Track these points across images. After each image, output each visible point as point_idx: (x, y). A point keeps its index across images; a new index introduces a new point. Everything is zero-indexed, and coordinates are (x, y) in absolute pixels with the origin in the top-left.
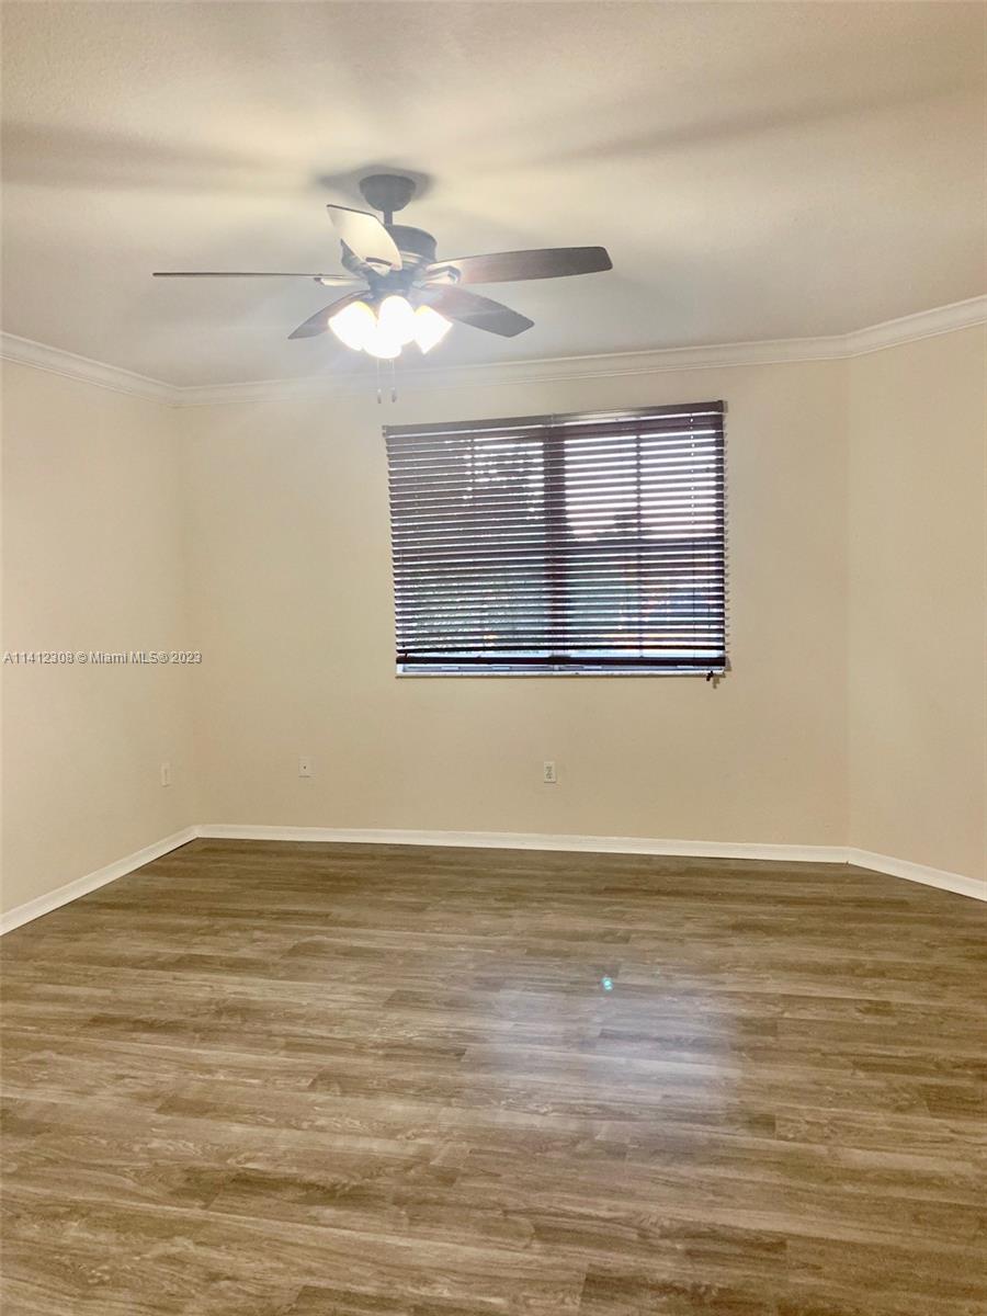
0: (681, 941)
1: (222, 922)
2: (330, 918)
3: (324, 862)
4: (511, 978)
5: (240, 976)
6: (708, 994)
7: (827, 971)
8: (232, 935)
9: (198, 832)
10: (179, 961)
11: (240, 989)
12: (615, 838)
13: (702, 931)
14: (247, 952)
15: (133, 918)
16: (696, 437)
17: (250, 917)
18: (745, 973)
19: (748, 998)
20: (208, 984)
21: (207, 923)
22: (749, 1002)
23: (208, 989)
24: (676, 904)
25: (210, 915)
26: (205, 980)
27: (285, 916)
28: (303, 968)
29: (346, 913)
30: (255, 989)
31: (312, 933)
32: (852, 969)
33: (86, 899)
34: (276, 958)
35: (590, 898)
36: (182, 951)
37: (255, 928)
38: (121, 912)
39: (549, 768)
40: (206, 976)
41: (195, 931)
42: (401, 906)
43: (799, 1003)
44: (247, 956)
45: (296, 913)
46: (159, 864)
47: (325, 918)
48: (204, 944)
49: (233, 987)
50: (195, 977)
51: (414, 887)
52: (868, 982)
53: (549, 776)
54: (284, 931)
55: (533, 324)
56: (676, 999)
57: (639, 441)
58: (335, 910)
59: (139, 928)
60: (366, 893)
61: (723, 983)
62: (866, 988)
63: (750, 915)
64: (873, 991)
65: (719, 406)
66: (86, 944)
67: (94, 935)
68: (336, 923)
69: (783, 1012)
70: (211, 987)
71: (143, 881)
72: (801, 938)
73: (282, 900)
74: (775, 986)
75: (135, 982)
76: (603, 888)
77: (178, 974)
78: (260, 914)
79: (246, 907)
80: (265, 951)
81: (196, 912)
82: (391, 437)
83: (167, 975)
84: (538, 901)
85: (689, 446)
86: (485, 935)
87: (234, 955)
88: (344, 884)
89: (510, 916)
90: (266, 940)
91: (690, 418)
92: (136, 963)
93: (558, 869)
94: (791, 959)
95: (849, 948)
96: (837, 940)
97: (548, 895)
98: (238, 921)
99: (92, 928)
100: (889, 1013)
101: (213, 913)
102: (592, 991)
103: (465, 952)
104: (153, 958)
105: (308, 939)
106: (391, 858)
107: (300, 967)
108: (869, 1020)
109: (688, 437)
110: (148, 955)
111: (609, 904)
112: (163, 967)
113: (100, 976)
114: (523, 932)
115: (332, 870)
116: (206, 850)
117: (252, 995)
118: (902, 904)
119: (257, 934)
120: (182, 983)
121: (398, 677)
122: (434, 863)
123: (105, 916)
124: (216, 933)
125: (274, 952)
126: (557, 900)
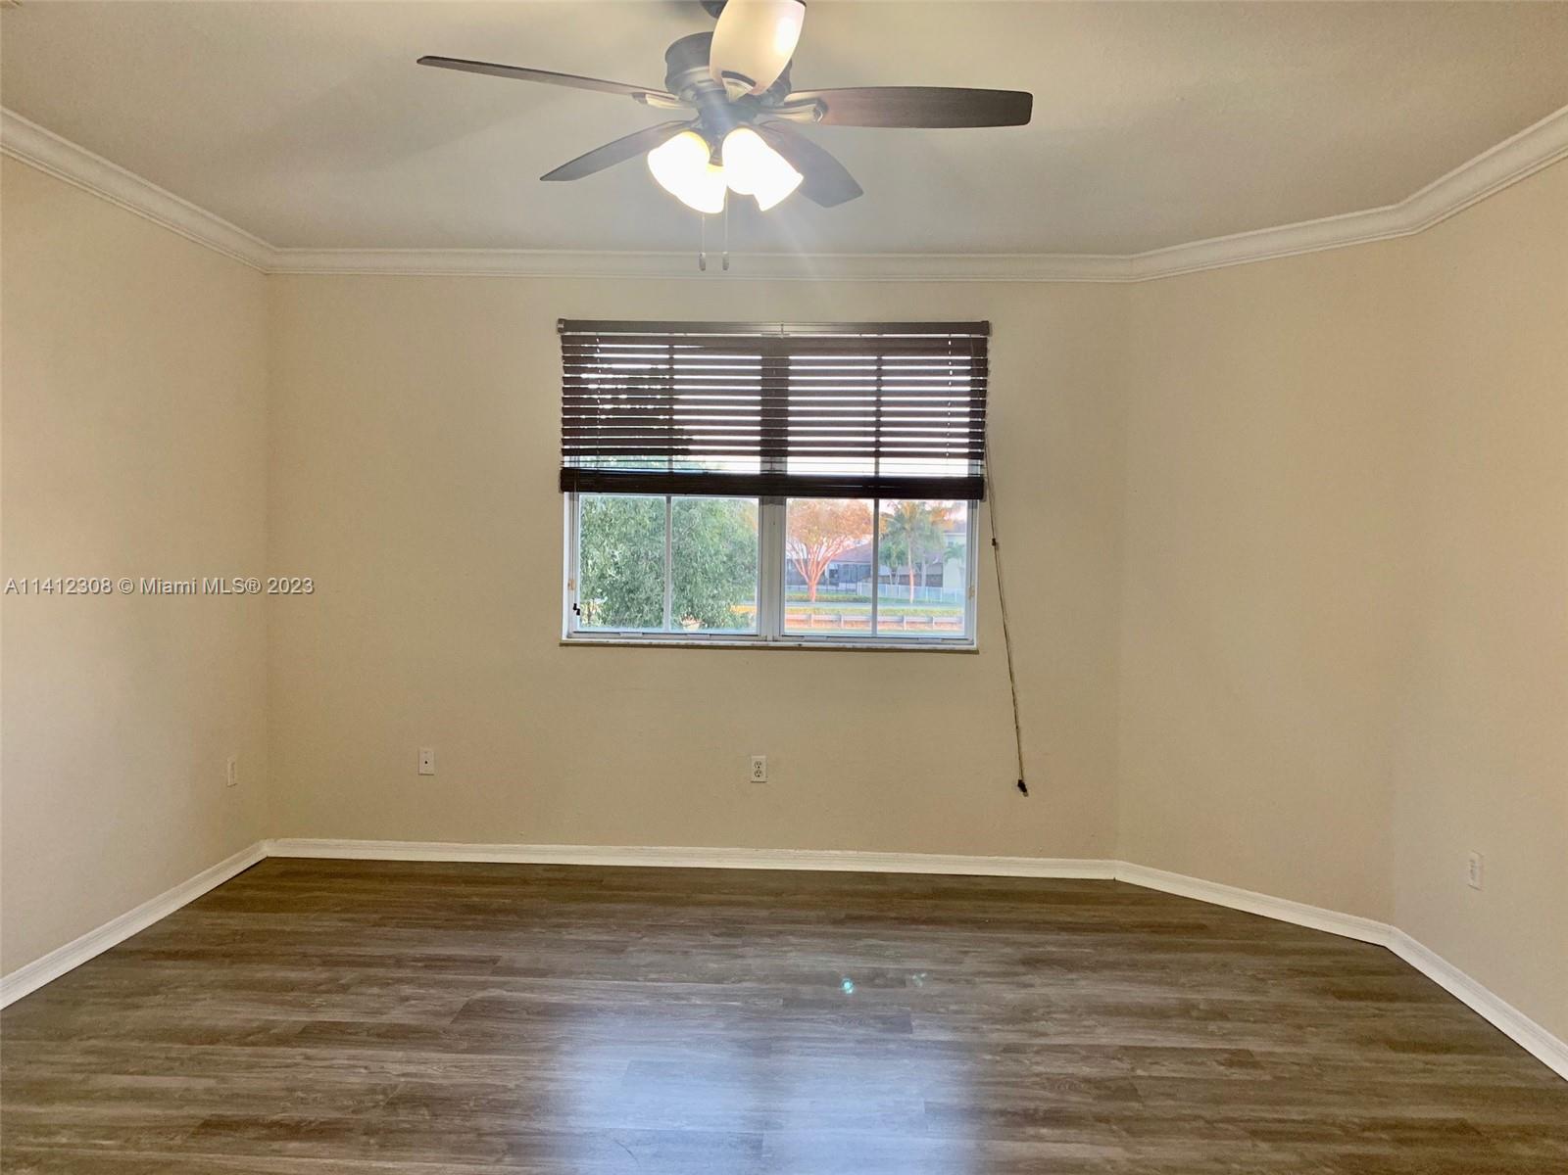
0: (968, 982)
1: (348, 975)
2: (499, 964)
3: (461, 889)
4: (778, 1039)
5: (402, 1049)
6: (1035, 1049)
7: (1156, 1015)
8: (370, 991)
9: (268, 849)
10: (304, 1031)
11: (412, 1069)
12: (838, 852)
13: (987, 968)
14: (398, 1016)
15: (212, 973)
16: (955, 363)
17: (383, 965)
18: (1063, 1020)
19: (1084, 1053)
20: (361, 1063)
21: (324, 976)
22: (1088, 1057)
23: (363, 1070)
24: (941, 934)
25: (325, 963)
26: (354, 1058)
27: (433, 963)
28: (491, 1036)
29: (522, 957)
30: (433, 1068)
31: (484, 986)
32: (1186, 1010)
33: (129, 946)
34: (446, 1022)
35: (830, 929)
36: (303, 1018)
37: (400, 981)
38: (189, 963)
39: (758, 764)
40: (352, 1052)
41: (314, 988)
42: (592, 946)
43: (1149, 1056)
44: (401, 1022)
45: (449, 959)
46: (222, 893)
47: (490, 964)
48: (333, 1006)
49: (398, 1066)
50: (340, 1055)
51: (599, 921)
52: (1212, 1027)
53: (758, 773)
54: (447, 985)
55: (861, 193)
56: (998, 1058)
57: (880, 362)
58: (504, 954)
59: (225, 986)
60: (536, 930)
61: (1044, 1035)
62: (1212, 1034)
63: (1035, 946)
64: (1224, 1036)
65: (984, 327)
66: (150, 1013)
67: (159, 999)
68: (511, 971)
69: (1133, 1069)
70: (366, 1068)
71: (207, 920)
72: (1107, 973)
73: (423, 941)
74: (1108, 1036)
75: (250, 1067)
76: (843, 916)
77: (309, 1051)
78: (399, 962)
79: (378, 952)
80: (425, 1012)
81: (304, 960)
82: (569, 334)
83: (295, 1053)
84: (770, 936)
85: (945, 373)
86: (718, 981)
87: (384, 1019)
88: (501, 918)
89: (742, 957)
90: (422, 998)
91: (947, 339)
92: (244, 1037)
93: (778, 894)
94: (1110, 1000)
95: (1168, 984)
96: (1151, 975)
97: (779, 927)
98: (372, 971)
99: (153, 990)
100: (1255, 1065)
101: (328, 962)
102: (888, 1051)
103: (700, 1006)
104: (262, 1030)
105: (480, 995)
106: (551, 882)
107: (484, 1034)
108: (1237, 1074)
109: (946, 362)
110: (255, 1024)
111: (859, 937)
112: (283, 1040)
113: (190, 1059)
114: (766, 976)
115: (476, 899)
116: (283, 875)
117: (430, 1076)
118: (1201, 928)
119: (407, 990)
120: (319, 1063)
121: (562, 645)
122: (610, 888)
123: (169, 971)
124: (344, 989)
125: (437, 1014)
126: (792, 934)
